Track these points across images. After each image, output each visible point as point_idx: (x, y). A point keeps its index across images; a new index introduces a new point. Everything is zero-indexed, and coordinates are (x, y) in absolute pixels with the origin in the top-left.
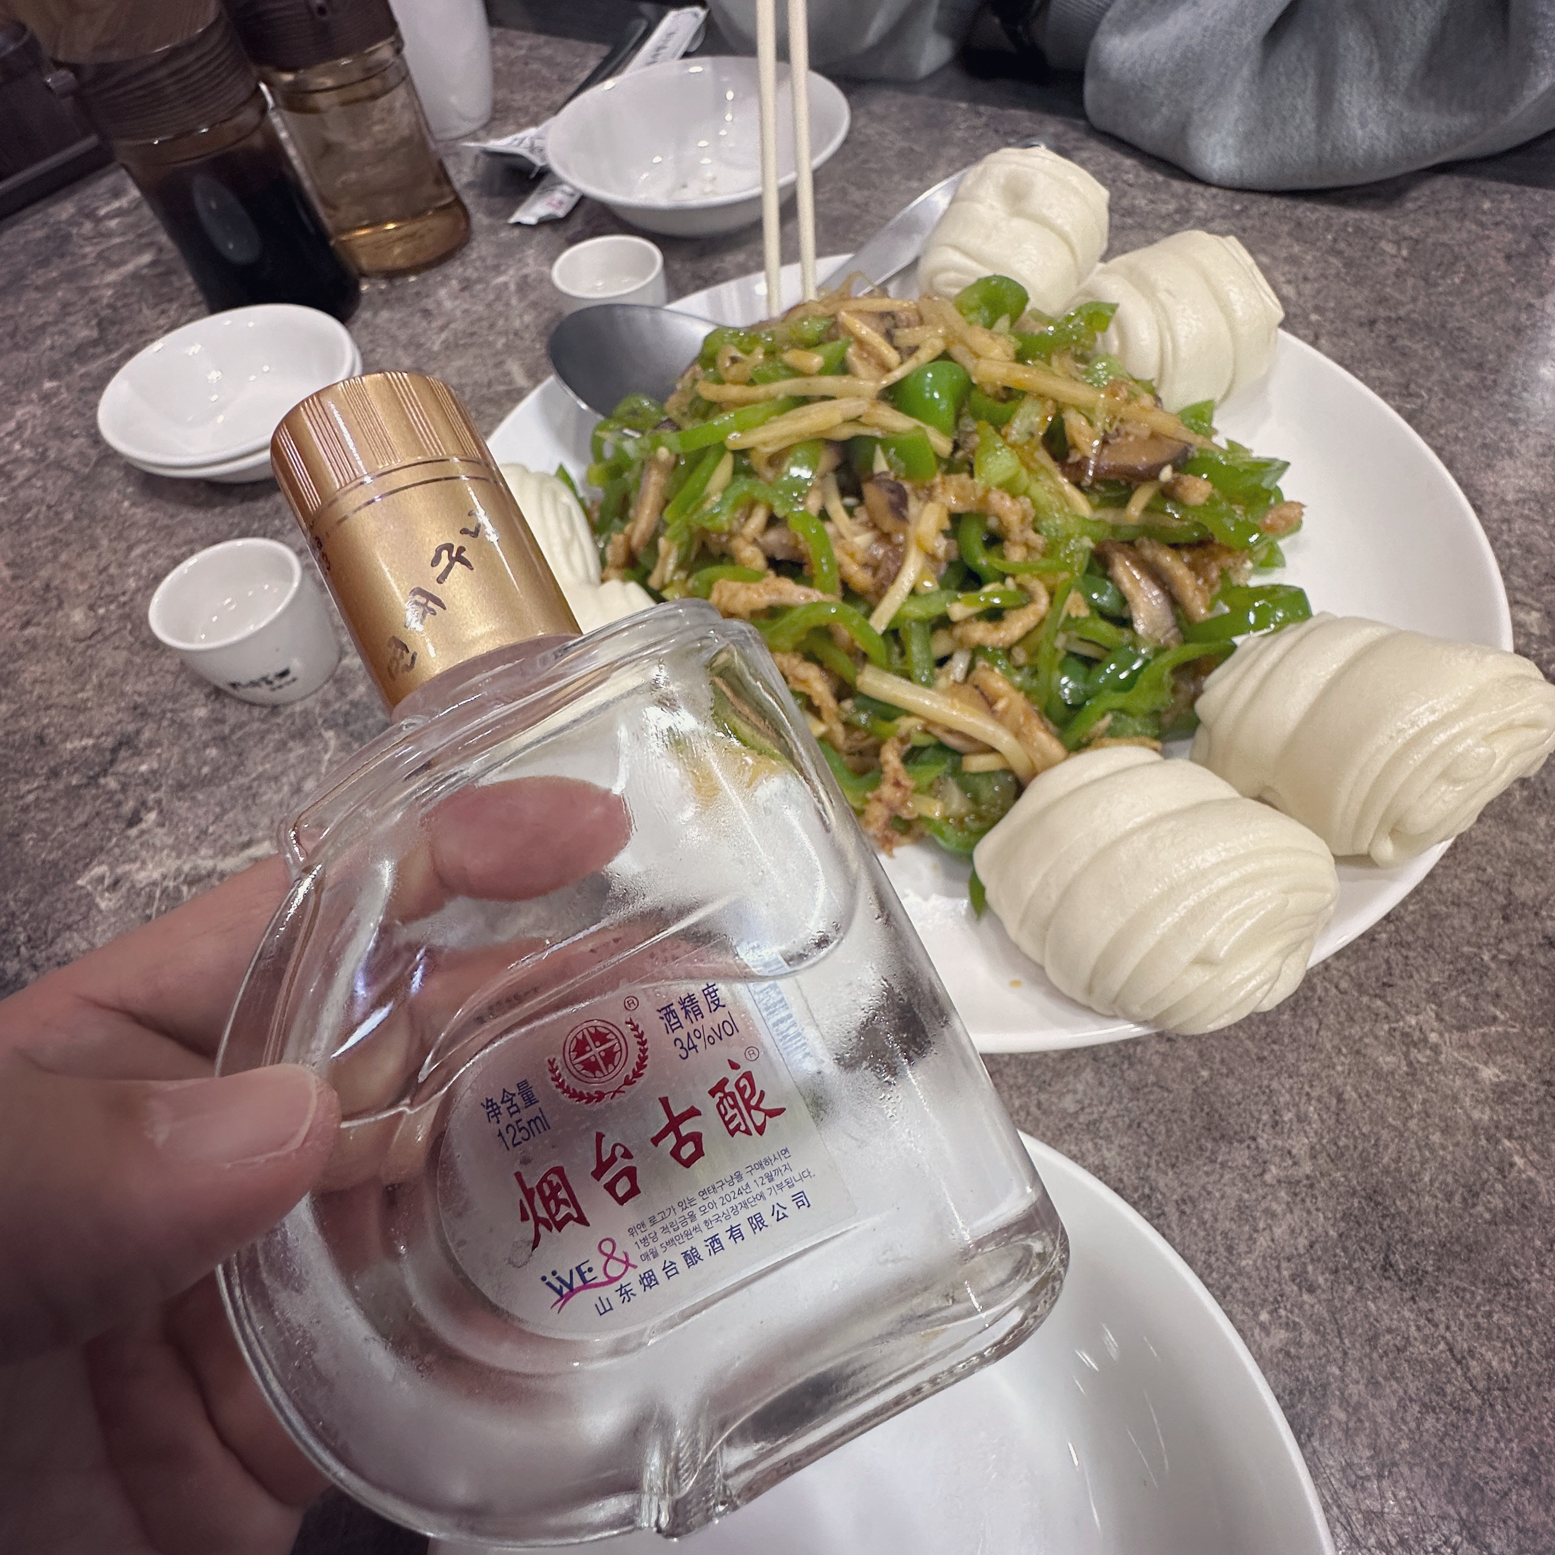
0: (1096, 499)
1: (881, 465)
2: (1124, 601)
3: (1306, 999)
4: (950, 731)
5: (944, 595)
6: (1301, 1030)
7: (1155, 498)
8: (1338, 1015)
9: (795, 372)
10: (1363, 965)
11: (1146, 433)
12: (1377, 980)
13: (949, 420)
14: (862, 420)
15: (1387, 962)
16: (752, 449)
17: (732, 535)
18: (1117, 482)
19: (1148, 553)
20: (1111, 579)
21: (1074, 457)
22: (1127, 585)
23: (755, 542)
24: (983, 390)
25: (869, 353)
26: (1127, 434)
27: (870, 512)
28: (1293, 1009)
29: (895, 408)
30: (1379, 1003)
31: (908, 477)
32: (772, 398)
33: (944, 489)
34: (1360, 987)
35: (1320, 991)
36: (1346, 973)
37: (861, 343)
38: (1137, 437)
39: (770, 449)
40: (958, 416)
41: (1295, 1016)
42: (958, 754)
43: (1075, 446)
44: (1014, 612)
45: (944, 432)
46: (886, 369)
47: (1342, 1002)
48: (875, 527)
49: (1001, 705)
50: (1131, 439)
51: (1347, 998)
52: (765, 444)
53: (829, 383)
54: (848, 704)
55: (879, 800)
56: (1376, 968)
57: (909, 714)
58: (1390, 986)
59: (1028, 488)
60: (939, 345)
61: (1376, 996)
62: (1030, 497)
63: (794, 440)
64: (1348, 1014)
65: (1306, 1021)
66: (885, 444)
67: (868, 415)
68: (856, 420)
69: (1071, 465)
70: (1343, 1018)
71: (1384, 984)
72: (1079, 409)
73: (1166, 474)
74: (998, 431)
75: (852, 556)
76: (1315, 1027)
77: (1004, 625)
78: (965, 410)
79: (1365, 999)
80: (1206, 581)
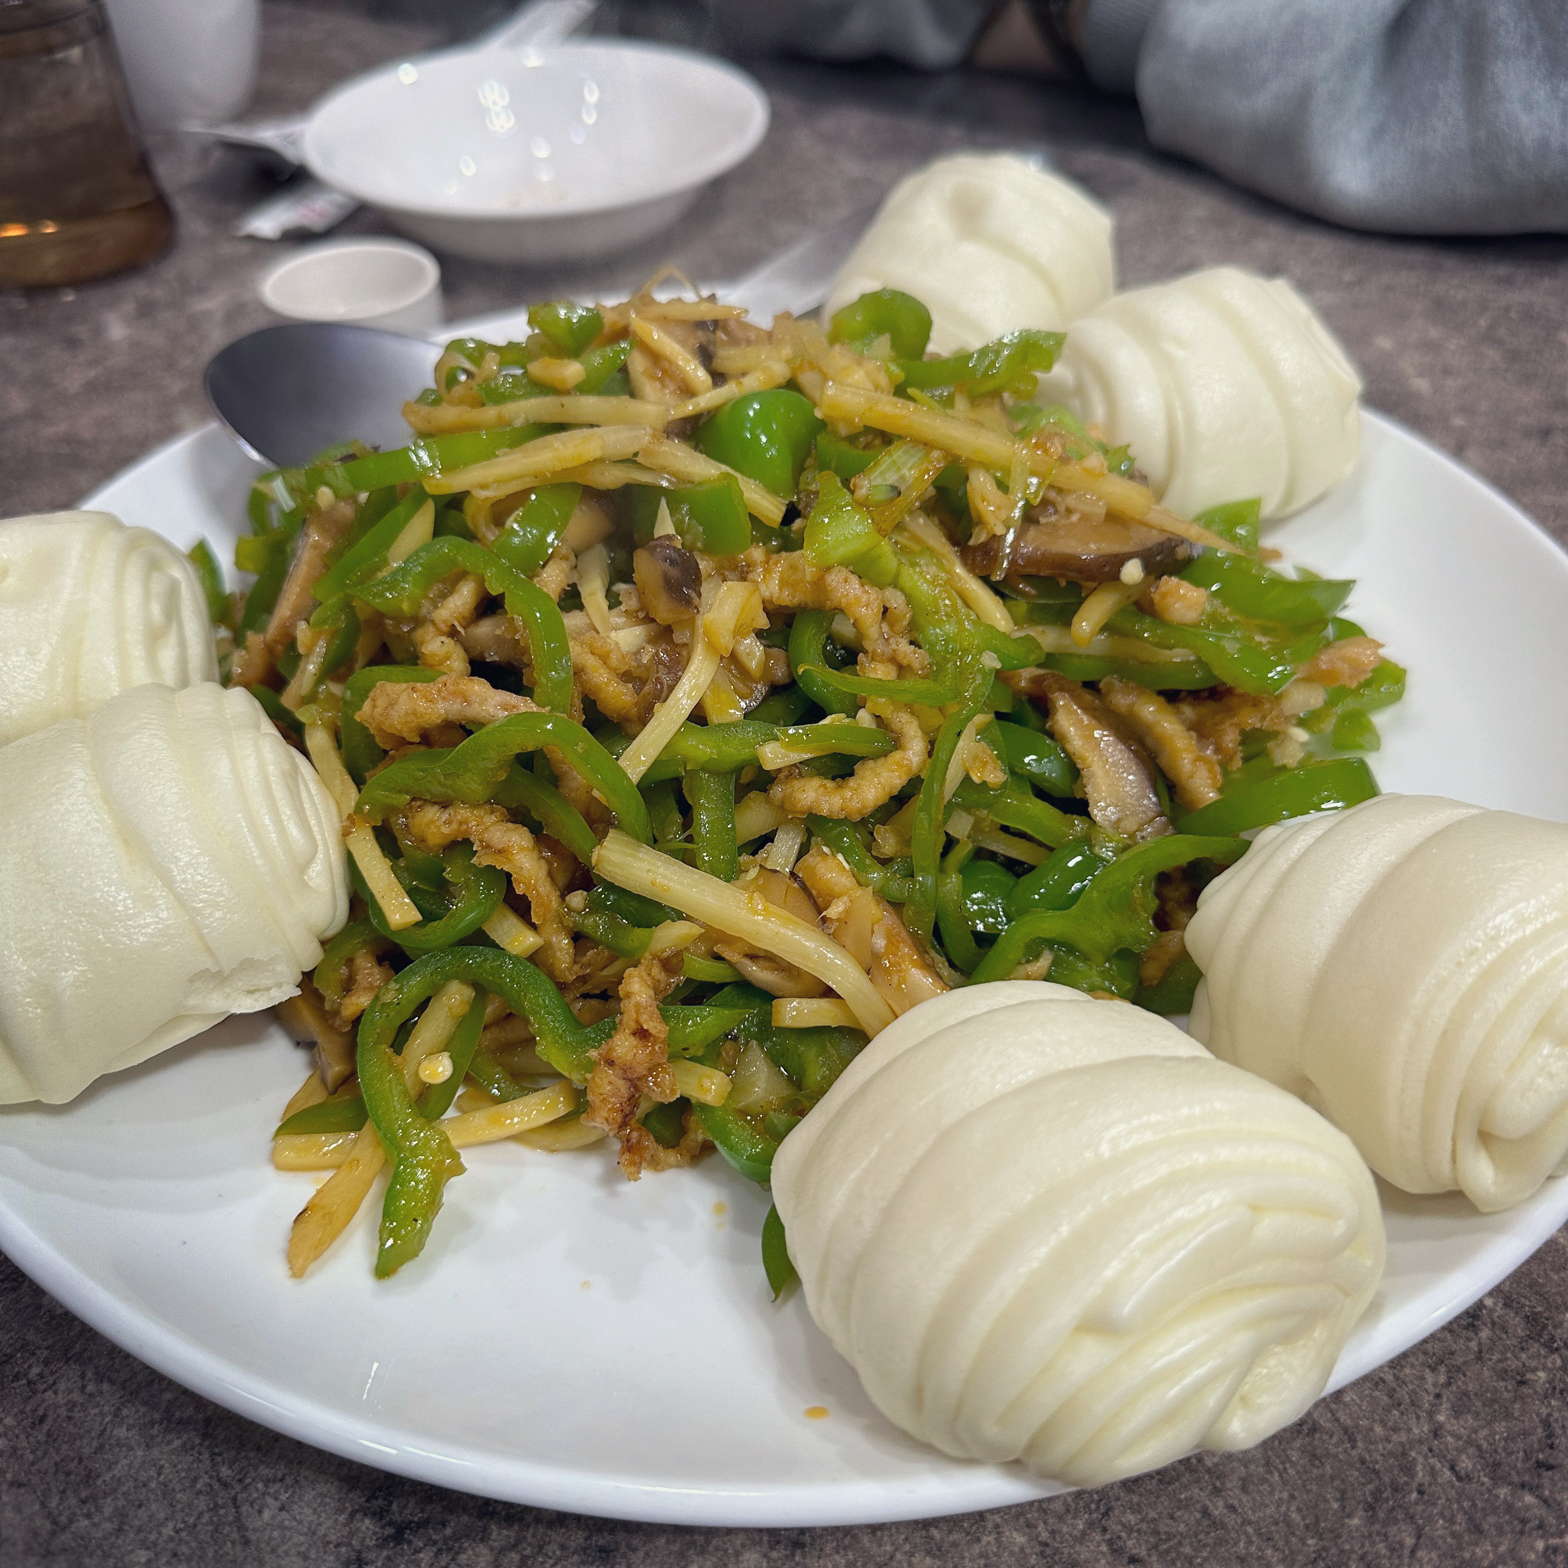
0: (1022, 606)
1: (665, 525)
2: (1074, 771)
3: (1396, 1489)
4: (754, 956)
5: (752, 727)
6: (1382, 1548)
7: (1122, 611)
8: (1452, 1521)
9: (542, 388)
10: (1501, 1427)
11: (1100, 510)
12: (1527, 1458)
13: (784, 473)
14: (639, 459)
15: (1547, 1424)
16: (466, 494)
17: (418, 621)
18: (1051, 579)
19: (1122, 700)
20: (1051, 735)
21: (979, 537)
22: (1076, 741)
23: (453, 633)
24: (835, 432)
25: (665, 372)
26: (1069, 511)
27: (641, 596)
28: (1371, 1508)
29: (696, 448)
30: (1529, 1499)
31: (708, 550)
32: (503, 422)
33: (767, 571)
34: (1495, 1469)
35: (1421, 1474)
36: (1470, 1442)
37: (655, 357)
38: (1084, 517)
39: (491, 494)
40: (799, 469)
41: (1372, 1519)
42: (767, 996)
43: (980, 522)
44: (871, 764)
45: (773, 490)
46: (687, 391)
47: (1461, 1495)
48: (649, 620)
49: (834, 911)
50: (1075, 518)
51: (1471, 1488)
52: (483, 487)
53: (590, 405)
54: (577, 899)
55: (611, 1063)
56: (1525, 1434)
57: (679, 916)
58: (1550, 1468)
59: (897, 575)
60: (779, 371)
61: (1523, 1486)
62: (902, 590)
63: (528, 483)
64: (1471, 1519)
65: (1393, 1530)
66: (674, 498)
67: (648, 452)
68: (631, 461)
69: (975, 549)
70: (1460, 1526)
71: (1540, 1464)
72: (987, 467)
73: (1132, 571)
74: (846, 483)
75: (604, 659)
76: (1409, 1541)
77: (852, 782)
78: (809, 461)
79: (1503, 1492)
80: (1218, 750)
